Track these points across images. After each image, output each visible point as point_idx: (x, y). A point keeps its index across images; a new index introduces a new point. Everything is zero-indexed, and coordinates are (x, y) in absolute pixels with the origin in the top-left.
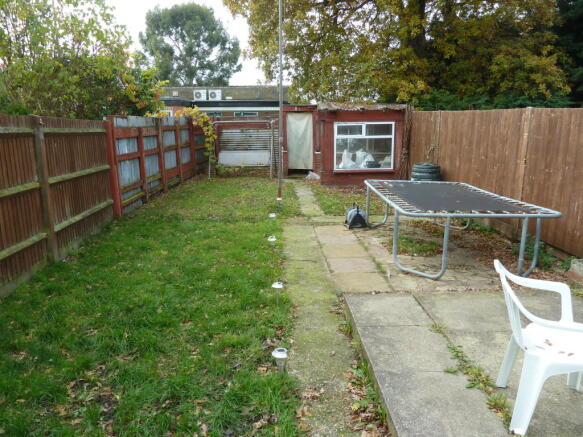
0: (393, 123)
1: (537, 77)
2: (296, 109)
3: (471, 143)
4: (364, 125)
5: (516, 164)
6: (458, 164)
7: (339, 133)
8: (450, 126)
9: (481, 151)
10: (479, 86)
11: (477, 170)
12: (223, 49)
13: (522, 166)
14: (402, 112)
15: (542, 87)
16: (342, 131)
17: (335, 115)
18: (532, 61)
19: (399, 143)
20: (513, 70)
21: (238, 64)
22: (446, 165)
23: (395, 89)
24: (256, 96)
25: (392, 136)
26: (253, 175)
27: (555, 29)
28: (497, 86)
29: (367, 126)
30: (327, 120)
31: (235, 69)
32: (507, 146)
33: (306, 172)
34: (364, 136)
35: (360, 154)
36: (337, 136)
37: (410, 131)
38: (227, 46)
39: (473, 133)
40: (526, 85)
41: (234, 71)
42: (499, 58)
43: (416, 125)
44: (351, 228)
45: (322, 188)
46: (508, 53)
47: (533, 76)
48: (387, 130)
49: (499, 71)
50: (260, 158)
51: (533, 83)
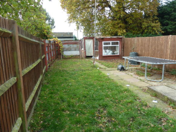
0: (119, 41)
1: (155, 29)
2: (88, 38)
3: (149, 46)
4: (111, 42)
5: (167, 51)
6: (144, 52)
7: (104, 44)
8: (140, 42)
9: (153, 48)
10: (138, 31)
11: (152, 53)
12: (49, 21)
13: (169, 51)
14: (121, 38)
15: (156, 31)
16: (105, 44)
17: (103, 39)
18: (153, 24)
19: (121, 47)
20: (148, 27)
21: (54, 26)
22: (139, 52)
23: (117, 32)
24: (62, 36)
25: (119, 45)
26: (73, 58)
27: (157, 16)
28: (144, 31)
29: (112, 42)
30: (101, 41)
31: (53, 27)
32: (163, 46)
33: (91, 57)
34: (111, 45)
35: (107, 51)
36: (103, 46)
37: (124, 43)
38: (50, 20)
39: (149, 43)
40: (152, 31)
41: (53, 28)
42: (144, 23)
43: (126, 42)
44: (120, 71)
45: (100, 61)
46: (146, 22)
47: (154, 28)
48: (117, 43)
49: (145, 27)
50: (77, 53)
51: (153, 30)
